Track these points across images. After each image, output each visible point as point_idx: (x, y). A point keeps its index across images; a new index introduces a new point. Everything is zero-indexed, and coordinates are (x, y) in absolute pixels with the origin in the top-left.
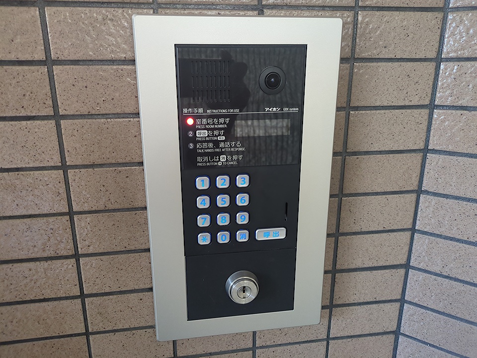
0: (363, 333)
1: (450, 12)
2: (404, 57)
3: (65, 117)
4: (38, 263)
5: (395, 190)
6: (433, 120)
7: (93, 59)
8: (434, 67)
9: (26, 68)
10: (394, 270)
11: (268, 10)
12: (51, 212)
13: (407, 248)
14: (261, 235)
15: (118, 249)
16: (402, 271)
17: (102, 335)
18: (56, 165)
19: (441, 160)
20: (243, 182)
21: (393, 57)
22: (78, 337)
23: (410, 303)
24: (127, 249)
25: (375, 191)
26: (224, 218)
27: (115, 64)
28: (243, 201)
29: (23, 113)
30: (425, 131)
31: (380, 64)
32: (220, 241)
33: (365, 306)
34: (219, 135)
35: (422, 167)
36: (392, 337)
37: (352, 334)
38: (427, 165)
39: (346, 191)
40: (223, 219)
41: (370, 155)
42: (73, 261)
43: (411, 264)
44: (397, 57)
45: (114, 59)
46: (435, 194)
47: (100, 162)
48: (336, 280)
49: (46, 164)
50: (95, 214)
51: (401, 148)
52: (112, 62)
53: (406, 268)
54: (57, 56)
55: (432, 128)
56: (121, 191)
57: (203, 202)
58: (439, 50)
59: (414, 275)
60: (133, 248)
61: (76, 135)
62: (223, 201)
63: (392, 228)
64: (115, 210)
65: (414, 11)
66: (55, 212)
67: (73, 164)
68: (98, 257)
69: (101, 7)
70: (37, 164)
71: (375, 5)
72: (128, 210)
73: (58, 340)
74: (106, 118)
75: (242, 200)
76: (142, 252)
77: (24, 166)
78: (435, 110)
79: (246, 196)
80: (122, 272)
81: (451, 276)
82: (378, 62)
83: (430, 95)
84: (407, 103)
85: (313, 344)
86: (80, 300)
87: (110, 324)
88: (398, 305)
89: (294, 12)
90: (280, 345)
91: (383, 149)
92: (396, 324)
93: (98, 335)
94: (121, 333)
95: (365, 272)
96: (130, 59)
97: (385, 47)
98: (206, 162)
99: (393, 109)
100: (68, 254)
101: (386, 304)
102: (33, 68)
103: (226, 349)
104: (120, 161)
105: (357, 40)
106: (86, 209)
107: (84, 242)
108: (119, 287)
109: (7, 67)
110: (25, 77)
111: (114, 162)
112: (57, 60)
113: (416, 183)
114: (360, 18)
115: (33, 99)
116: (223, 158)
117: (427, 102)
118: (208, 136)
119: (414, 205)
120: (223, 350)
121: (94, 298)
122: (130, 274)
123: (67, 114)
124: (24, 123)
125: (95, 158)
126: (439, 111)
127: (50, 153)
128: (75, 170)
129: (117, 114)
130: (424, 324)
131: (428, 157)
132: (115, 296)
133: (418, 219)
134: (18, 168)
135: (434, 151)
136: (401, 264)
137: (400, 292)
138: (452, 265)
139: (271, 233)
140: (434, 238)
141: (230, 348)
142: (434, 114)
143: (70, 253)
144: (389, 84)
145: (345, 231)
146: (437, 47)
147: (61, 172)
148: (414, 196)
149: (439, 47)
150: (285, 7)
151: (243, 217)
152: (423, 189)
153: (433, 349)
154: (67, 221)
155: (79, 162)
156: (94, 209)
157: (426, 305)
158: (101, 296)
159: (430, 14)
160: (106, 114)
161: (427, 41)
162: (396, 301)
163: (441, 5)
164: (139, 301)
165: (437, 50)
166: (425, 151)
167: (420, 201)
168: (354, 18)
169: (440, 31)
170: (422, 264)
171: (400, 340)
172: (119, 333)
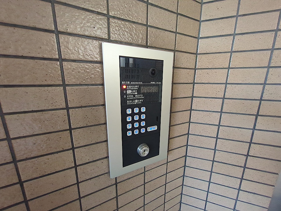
1: (198, 55)
3: (68, 85)
4: (53, 155)
5: (185, 110)
6: (194, 87)
7: (82, 60)
8: (194, 71)
9: (48, 61)
11: (149, 47)
12: (60, 130)
18: (63, 107)
19: (197, 99)
20: (143, 110)
22: (73, 186)
23: (190, 146)
25: (180, 111)
26: (137, 124)
29: (46, 83)
30: (192, 91)
32: (135, 133)
33: (177, 149)
34: (135, 92)
35: (192, 102)
36: (184, 158)
37: (174, 159)
39: (172, 111)
41: (179, 99)
42: (71, 151)
43: (189, 133)
44: (185, 67)
45: (92, 61)
46: (196, 110)
47: (85, 105)
49: (58, 107)
50: (82, 129)
56: (94, 117)
57: (129, 119)
59: (190, 137)
60: (99, 141)
61: (74, 93)
62: (136, 118)
63: (184, 122)
64: (91, 126)
65: (189, 53)
67: (72, 106)
68: (83, 148)
69: (86, 38)
70: (53, 108)
71: (180, 50)
72: (97, 125)
76: (103, 142)
77: (46, 109)
78: (195, 84)
79: (144, 115)
80: (94, 152)
81: (202, 135)
82: (180, 69)
84: (188, 82)
85: (163, 166)
86: (74, 168)
87: (89, 176)
88: (186, 147)
90: (153, 169)
91: (182, 97)
92: (186, 153)
93: (83, 183)
95: (177, 138)
96: (99, 61)
97: (182, 64)
98: (130, 103)
99: (184, 84)
102: (52, 62)
104: (94, 104)
105: (175, 61)
106: (78, 127)
107: (77, 142)
108: (93, 159)
109: (37, 60)
110: (48, 66)
111: (91, 105)
112: (65, 59)
113: (190, 107)
114: (176, 54)
115: (51, 76)
116: (136, 101)
117: (193, 82)
118: (131, 93)
119: (190, 114)
120: (134, 175)
121: (81, 166)
124: (46, 88)
125: (82, 104)
127: (60, 102)
128: (73, 109)
129: (93, 84)
131: (193, 99)
132: (91, 163)
133: (191, 118)
134: (43, 110)
135: (195, 97)
137: (187, 143)
138: (202, 132)
140: (196, 124)
143: (70, 148)
144: (183, 76)
146: (195, 65)
147: (66, 110)
148: (189, 111)
150: (155, 48)
151: (143, 123)
152: (192, 109)
153: (197, 159)
154: (69, 133)
155: (75, 105)
156: (81, 126)
157: (194, 145)
158: (84, 165)
159: (193, 55)
160: (88, 84)
161: (193, 63)
163: (196, 53)
164: (101, 163)
169: (195, 60)
170: (193, 133)
171: (187, 158)
172: (92, 179)
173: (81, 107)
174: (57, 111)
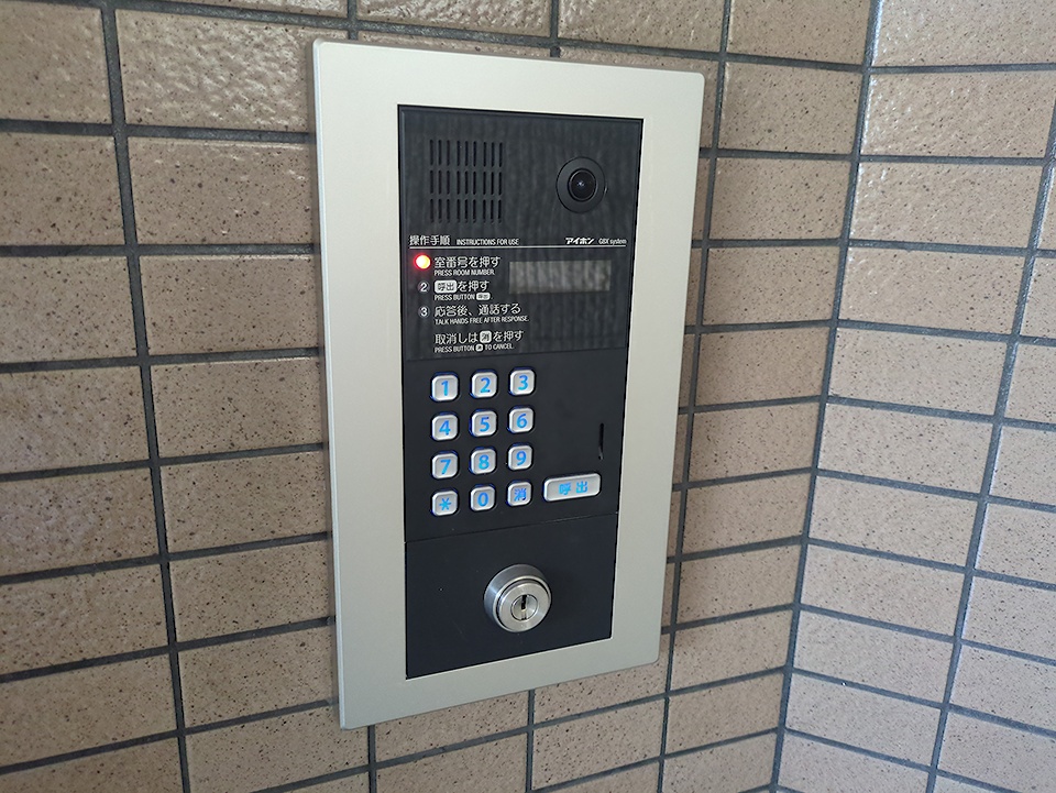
0: (730, 676)
1: (873, 73)
2: (800, 150)
3: (150, 249)
4: (73, 579)
5: (784, 396)
6: (847, 266)
7: (217, 126)
8: (848, 170)
9: (66, 138)
10: (781, 549)
11: (568, 49)
12: (110, 460)
13: (802, 506)
14: (556, 490)
15: (258, 537)
16: (795, 550)
17: (214, 732)
18: (126, 355)
19: (861, 338)
20: (523, 385)
21: (783, 150)
22: (159, 744)
23: (811, 609)
24: (275, 536)
25: (749, 400)
26: (484, 459)
27: (263, 138)
28: (522, 423)
29: (53, 238)
30: (833, 286)
31: (760, 161)
32: (476, 506)
33: (733, 622)
34: (480, 290)
35: (827, 352)
36: (778, 678)
37: (711, 680)
38: (837, 348)
39: (701, 401)
40: (483, 462)
41: (742, 330)
42: (155, 568)
43: (811, 535)
44: (789, 150)
45: (263, 128)
46: (852, 402)
47: (224, 347)
48: (682, 575)
49: (102, 353)
50: (209, 463)
51: (795, 318)
52: (259, 134)
53: (801, 543)
54: (138, 116)
55: (846, 281)
56: (268, 409)
57: (444, 428)
58: (856, 140)
59: (817, 556)
60: (288, 533)
61: (173, 289)
62: (484, 424)
63: (780, 468)
64: (251, 452)
65: (816, 68)
66: (117, 460)
67: (163, 352)
68: (211, 558)
69: (240, 19)
70: (81, 354)
71: (755, 53)
72: (281, 450)
73: (111, 753)
74: (241, 254)
75: (521, 421)
76: (308, 541)
77: (49, 358)
78: (850, 249)
79: (528, 413)
80: (264, 586)
81: (881, 549)
82: (756, 158)
83: (841, 221)
84: (804, 236)
85: (641, 707)
86: (167, 656)
87: (233, 705)
88: (788, 615)
89: (615, 56)
90: (579, 715)
91: (764, 319)
92: (786, 653)
93: (204, 734)
94: (257, 722)
95: (734, 556)
96: (297, 130)
97: (770, 131)
98: (452, 345)
99: (782, 245)
100: (144, 555)
101: (769, 616)
102: (82, 140)
103: (476, 736)
104: (268, 345)
105: (723, 115)
106: (190, 452)
107: (182, 526)
108: (257, 621)
109: (21, 135)
110: (64, 158)
111: (253, 346)
112: (137, 126)
113: (818, 383)
114: (727, 75)
115: (78, 207)
116: (485, 336)
117: (836, 234)
118: (458, 292)
119: (814, 424)
120: (469, 737)
121: (200, 650)
122: (280, 591)
123: (154, 242)
124: (54, 261)
125: (214, 340)
126: (857, 249)
127: (113, 328)
128: (167, 366)
129: (265, 244)
130: (836, 645)
131: (838, 334)
132: (247, 642)
133: (822, 449)
134: (35, 363)
135: (850, 323)
136: (793, 537)
137: (793, 590)
138: (883, 530)
139: (574, 486)
140: (851, 482)
141: (484, 733)
142: (849, 255)
143: (149, 553)
144: (775, 199)
145: (700, 478)
146: (853, 134)
147: (135, 370)
148: (813, 407)
149: (856, 135)
150: (598, 46)
151: (521, 456)
152: (830, 394)
153: (852, 690)
154: (146, 479)
155: (177, 347)
156: (205, 451)
157: (838, 610)
158: (215, 644)
159: (841, 75)
160: (241, 245)
161: (838, 122)
162: (784, 607)
163: (859, 62)
164: (298, 648)
165: (852, 140)
166: (834, 323)
167: (826, 416)
168: (719, 74)
169: (856, 106)
170: (830, 533)
171: (793, 683)
172: (252, 724)
173: (207, 356)
174: (99, 372)
